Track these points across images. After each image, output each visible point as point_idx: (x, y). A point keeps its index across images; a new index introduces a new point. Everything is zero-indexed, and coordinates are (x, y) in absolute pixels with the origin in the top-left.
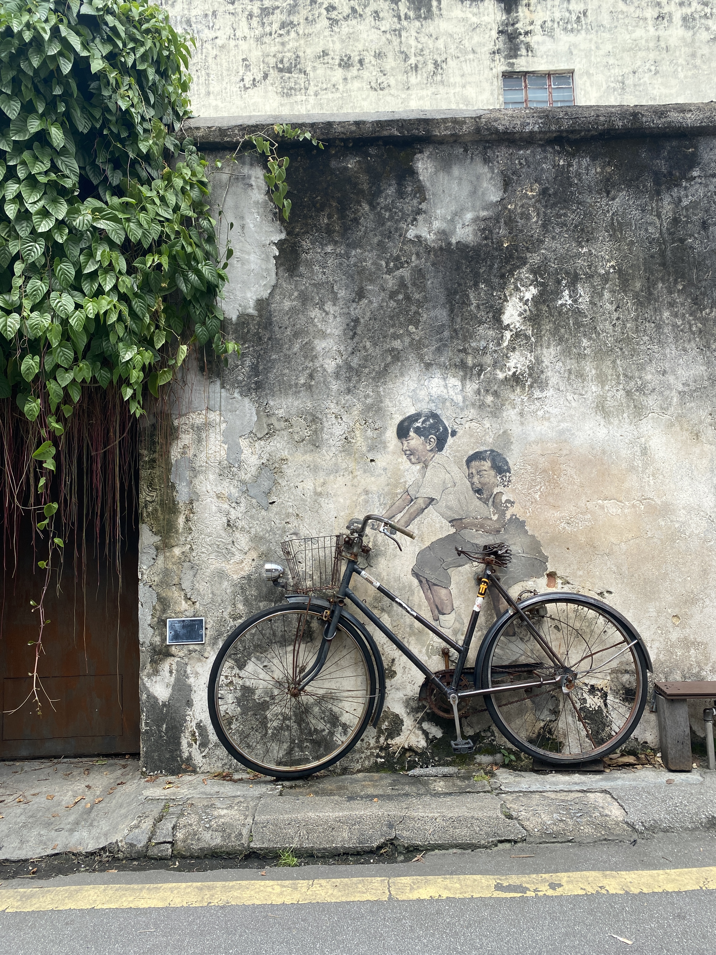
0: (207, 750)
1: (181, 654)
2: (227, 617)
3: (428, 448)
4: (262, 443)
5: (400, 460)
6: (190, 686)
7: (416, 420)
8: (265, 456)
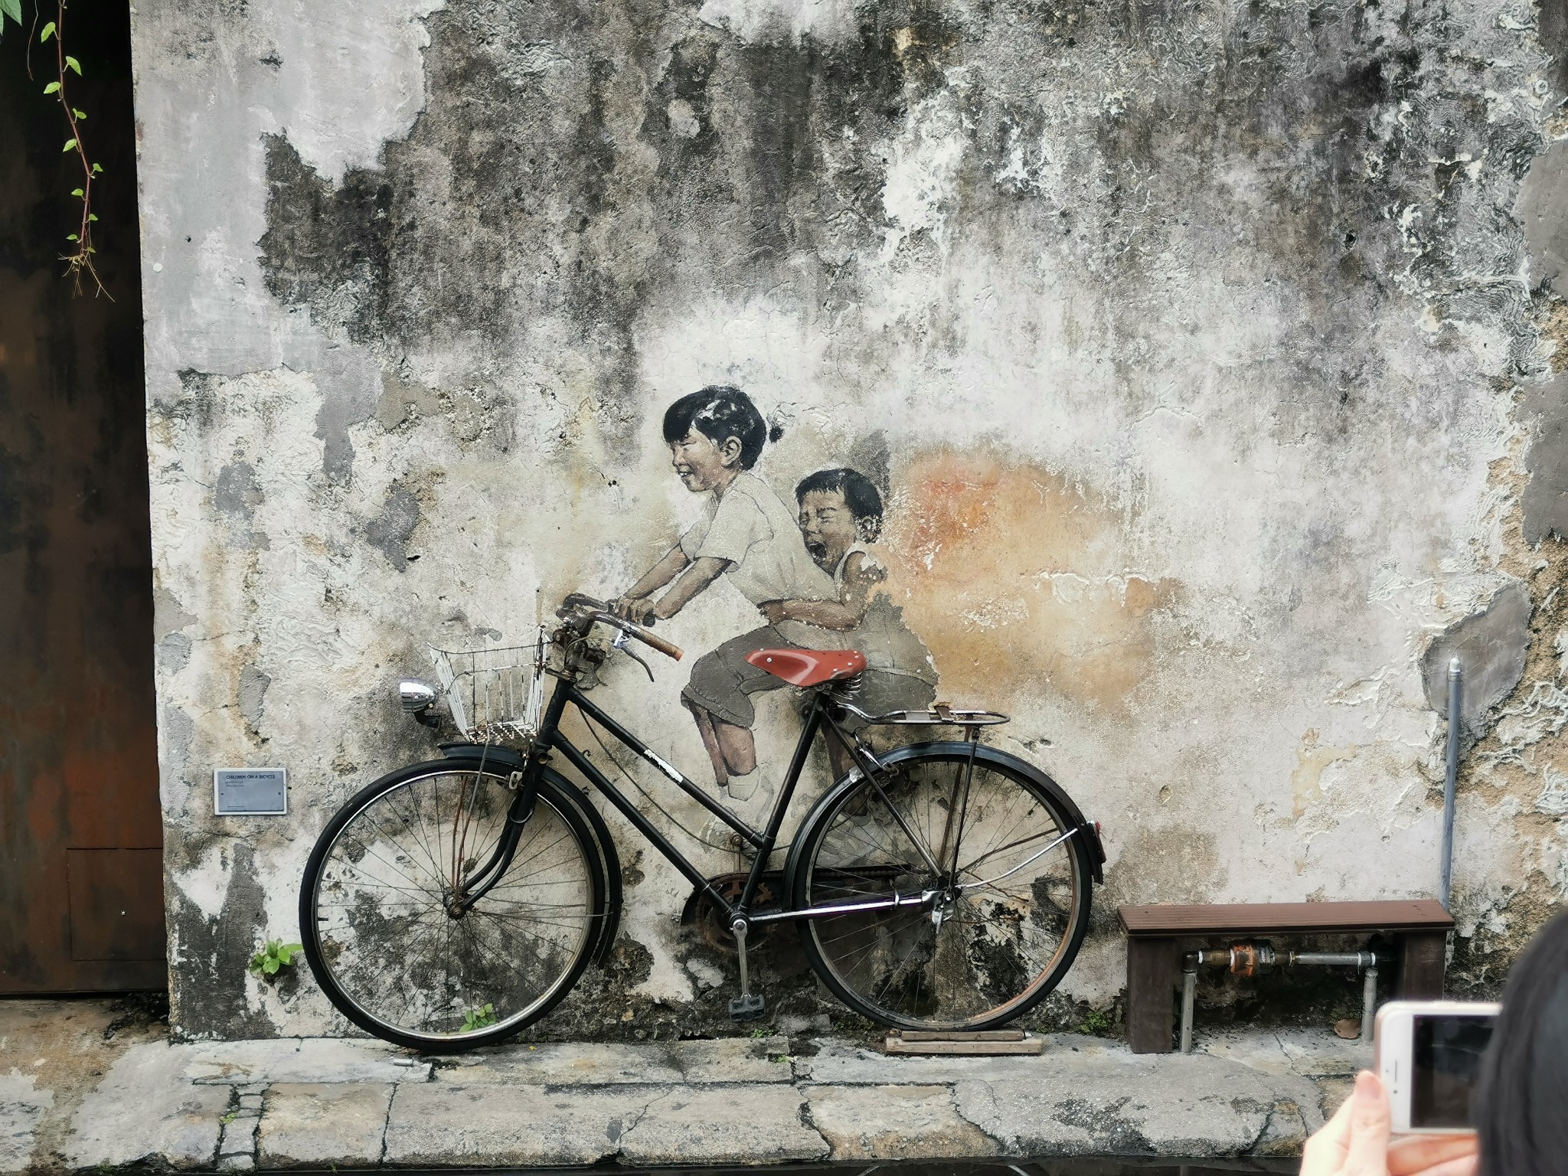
0: (294, 998)
1: (243, 832)
2: (328, 770)
3: (725, 461)
4: (394, 439)
5: (667, 483)
6: (261, 889)
7: (704, 406)
8: (400, 467)
